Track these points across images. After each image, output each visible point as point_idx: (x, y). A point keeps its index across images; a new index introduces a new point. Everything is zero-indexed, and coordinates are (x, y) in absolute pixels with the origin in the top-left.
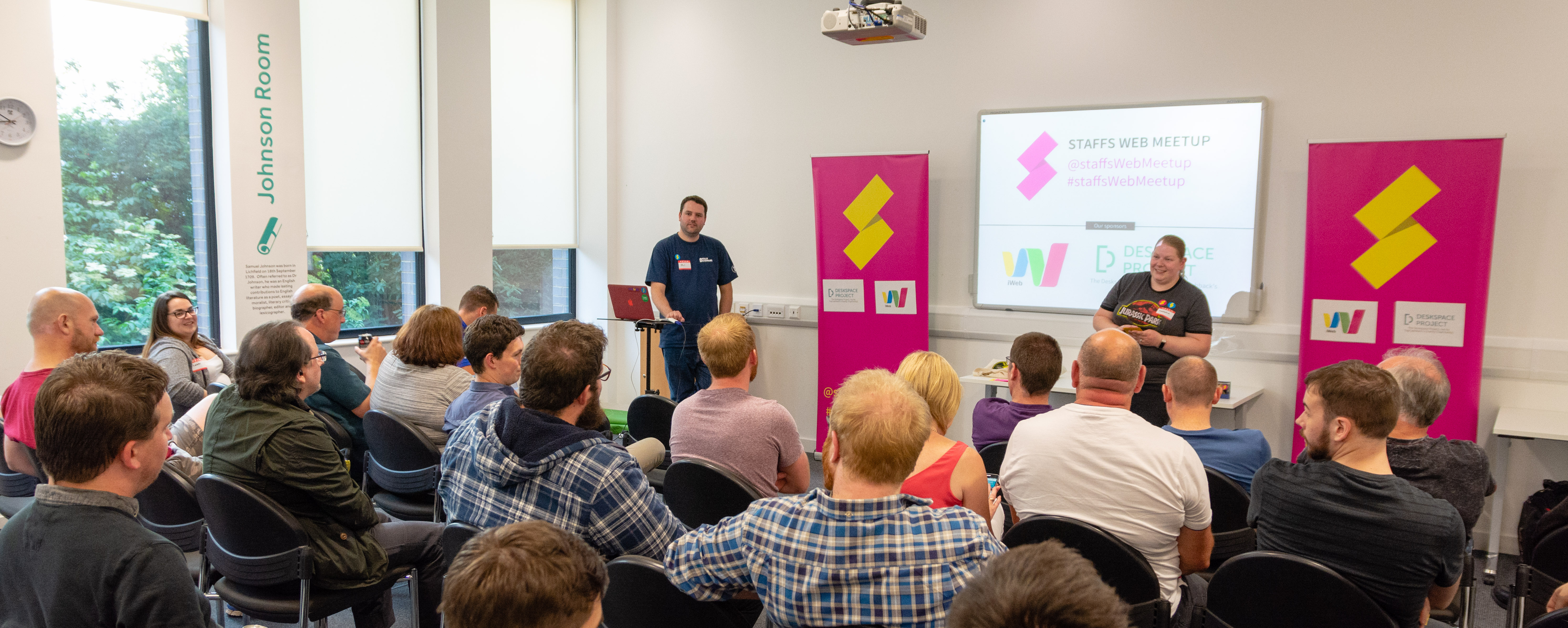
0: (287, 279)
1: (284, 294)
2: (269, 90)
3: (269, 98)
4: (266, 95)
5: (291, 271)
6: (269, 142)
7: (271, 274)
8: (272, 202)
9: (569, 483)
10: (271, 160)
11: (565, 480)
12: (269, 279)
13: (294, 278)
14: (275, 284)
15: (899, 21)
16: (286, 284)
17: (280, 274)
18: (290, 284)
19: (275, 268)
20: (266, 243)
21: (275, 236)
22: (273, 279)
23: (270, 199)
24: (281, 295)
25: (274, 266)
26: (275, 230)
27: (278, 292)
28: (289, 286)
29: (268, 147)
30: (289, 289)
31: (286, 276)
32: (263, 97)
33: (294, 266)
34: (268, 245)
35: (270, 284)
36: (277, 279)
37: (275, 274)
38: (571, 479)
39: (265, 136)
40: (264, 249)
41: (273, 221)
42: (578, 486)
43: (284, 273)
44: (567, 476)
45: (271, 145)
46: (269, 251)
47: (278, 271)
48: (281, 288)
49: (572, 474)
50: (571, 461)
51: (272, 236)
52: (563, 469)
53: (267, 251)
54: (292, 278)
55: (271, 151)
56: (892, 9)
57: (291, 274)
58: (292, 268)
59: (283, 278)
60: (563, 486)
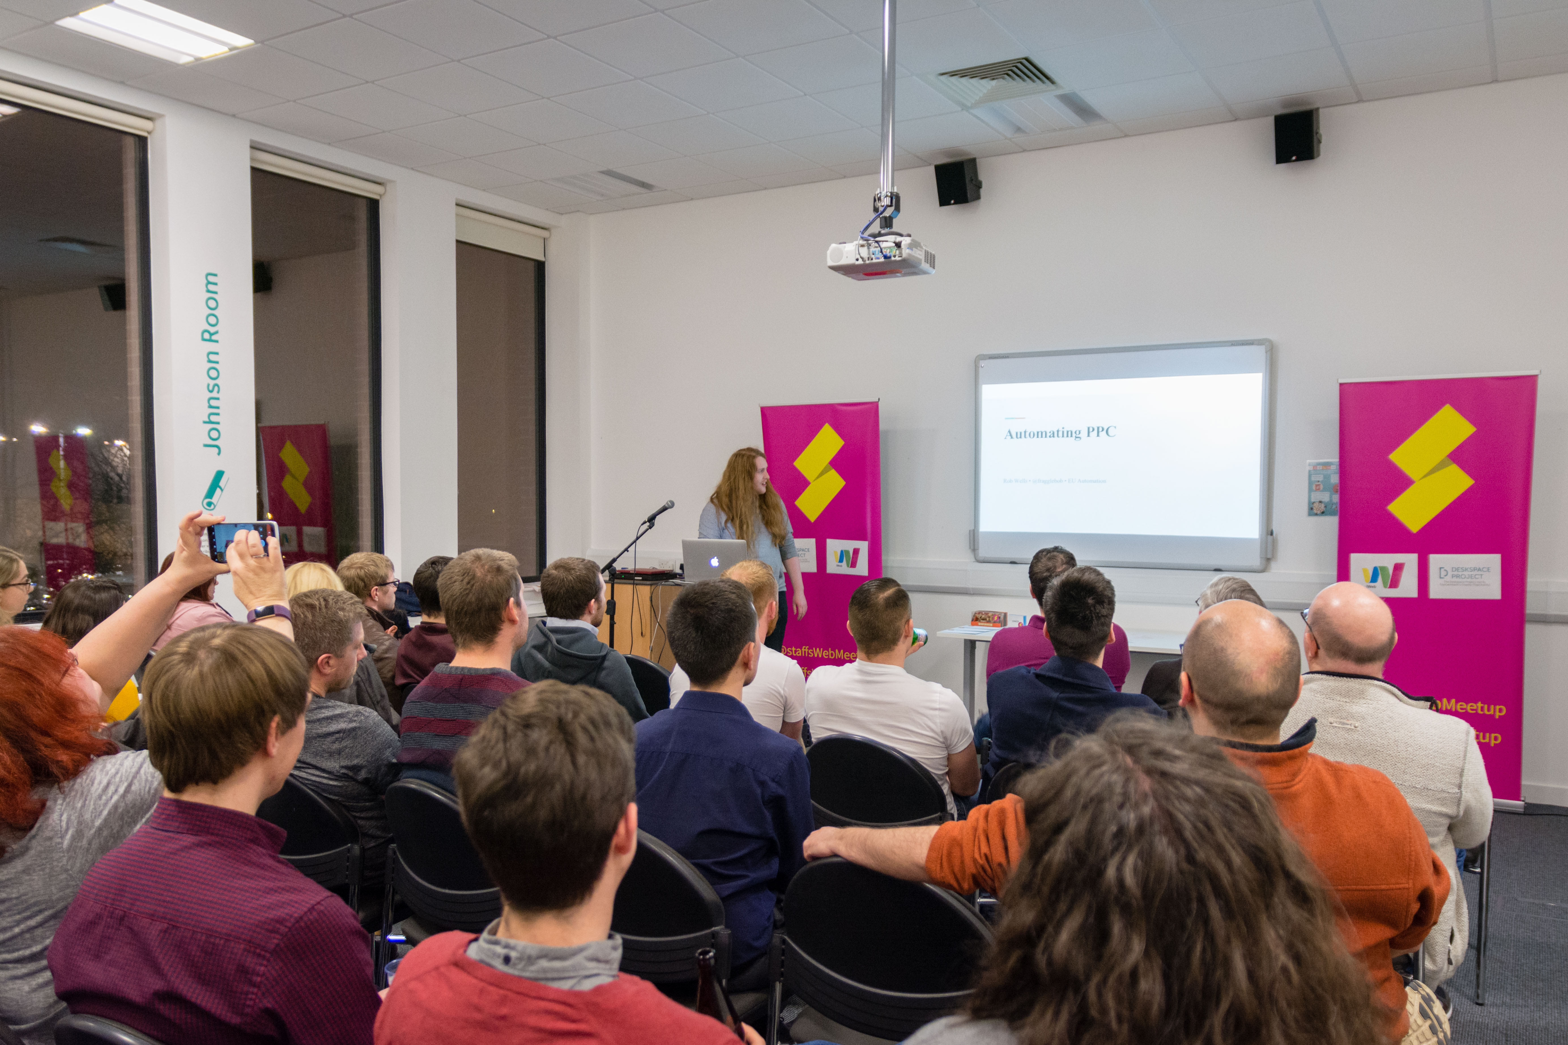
2: (216, 332)
3: (216, 342)
4: (214, 338)
6: (216, 388)
8: (219, 454)
10: (217, 408)
15: (909, 255)
20: (211, 498)
21: (222, 490)
23: (216, 450)
26: (222, 484)
29: (215, 395)
32: (211, 341)
34: (214, 500)
39: (212, 383)
40: (209, 504)
41: (219, 475)
45: (218, 392)
46: (215, 506)
51: (218, 490)
53: (212, 507)
55: (217, 399)
56: (900, 243)
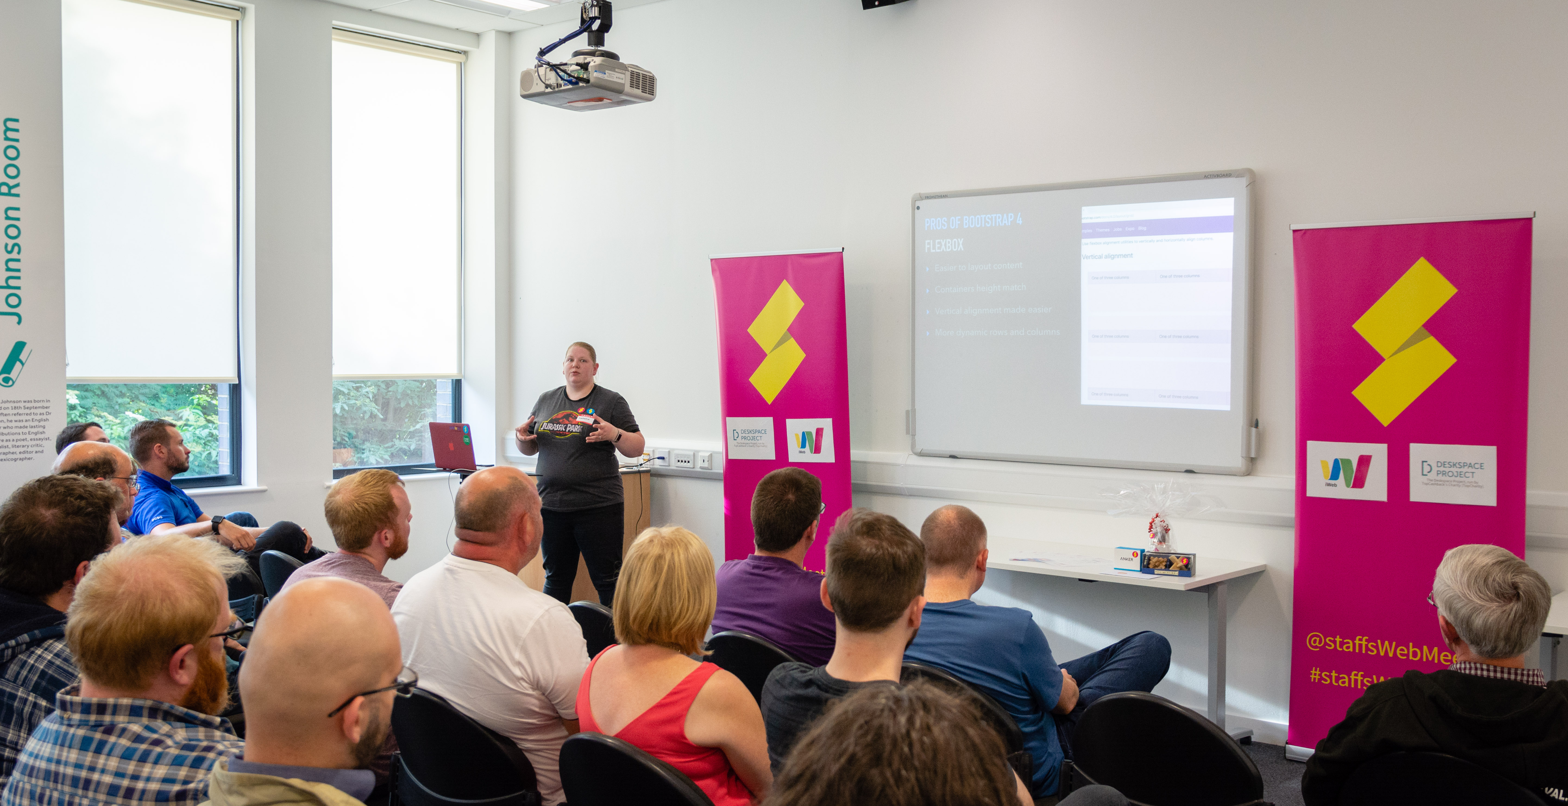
0: (39, 417)
1: (33, 436)
2: (17, 185)
3: (18, 195)
4: (13, 191)
5: (43, 407)
6: (16, 248)
7: (16, 411)
8: (19, 323)
9: (32, 680)
10: (19, 270)
11: (26, 677)
12: (14, 418)
13: (48, 417)
14: (22, 424)
16: (36, 423)
17: (28, 411)
18: (42, 423)
19: (22, 405)
20: (9, 373)
21: (23, 364)
22: (18, 418)
23: (16, 319)
24: (29, 437)
25: (20, 401)
26: (23, 357)
27: (25, 434)
28: (40, 427)
29: (14, 255)
30: (41, 430)
31: (36, 414)
32: (9, 194)
33: (48, 401)
34: (13, 375)
35: (14, 424)
36: (24, 418)
37: (20, 411)
38: (34, 675)
39: (11, 242)
40: (6, 380)
41: (19, 347)
42: (44, 683)
43: (33, 411)
44: (29, 671)
45: (19, 253)
46: (14, 383)
47: (25, 408)
48: (29, 429)
49: (37, 668)
50: (39, 652)
51: (18, 364)
52: (26, 662)
53: (10, 383)
54: (44, 417)
55: (18, 260)
56: (589, 63)
57: (44, 411)
58: (45, 404)
59: (33, 416)
60: (22, 685)
